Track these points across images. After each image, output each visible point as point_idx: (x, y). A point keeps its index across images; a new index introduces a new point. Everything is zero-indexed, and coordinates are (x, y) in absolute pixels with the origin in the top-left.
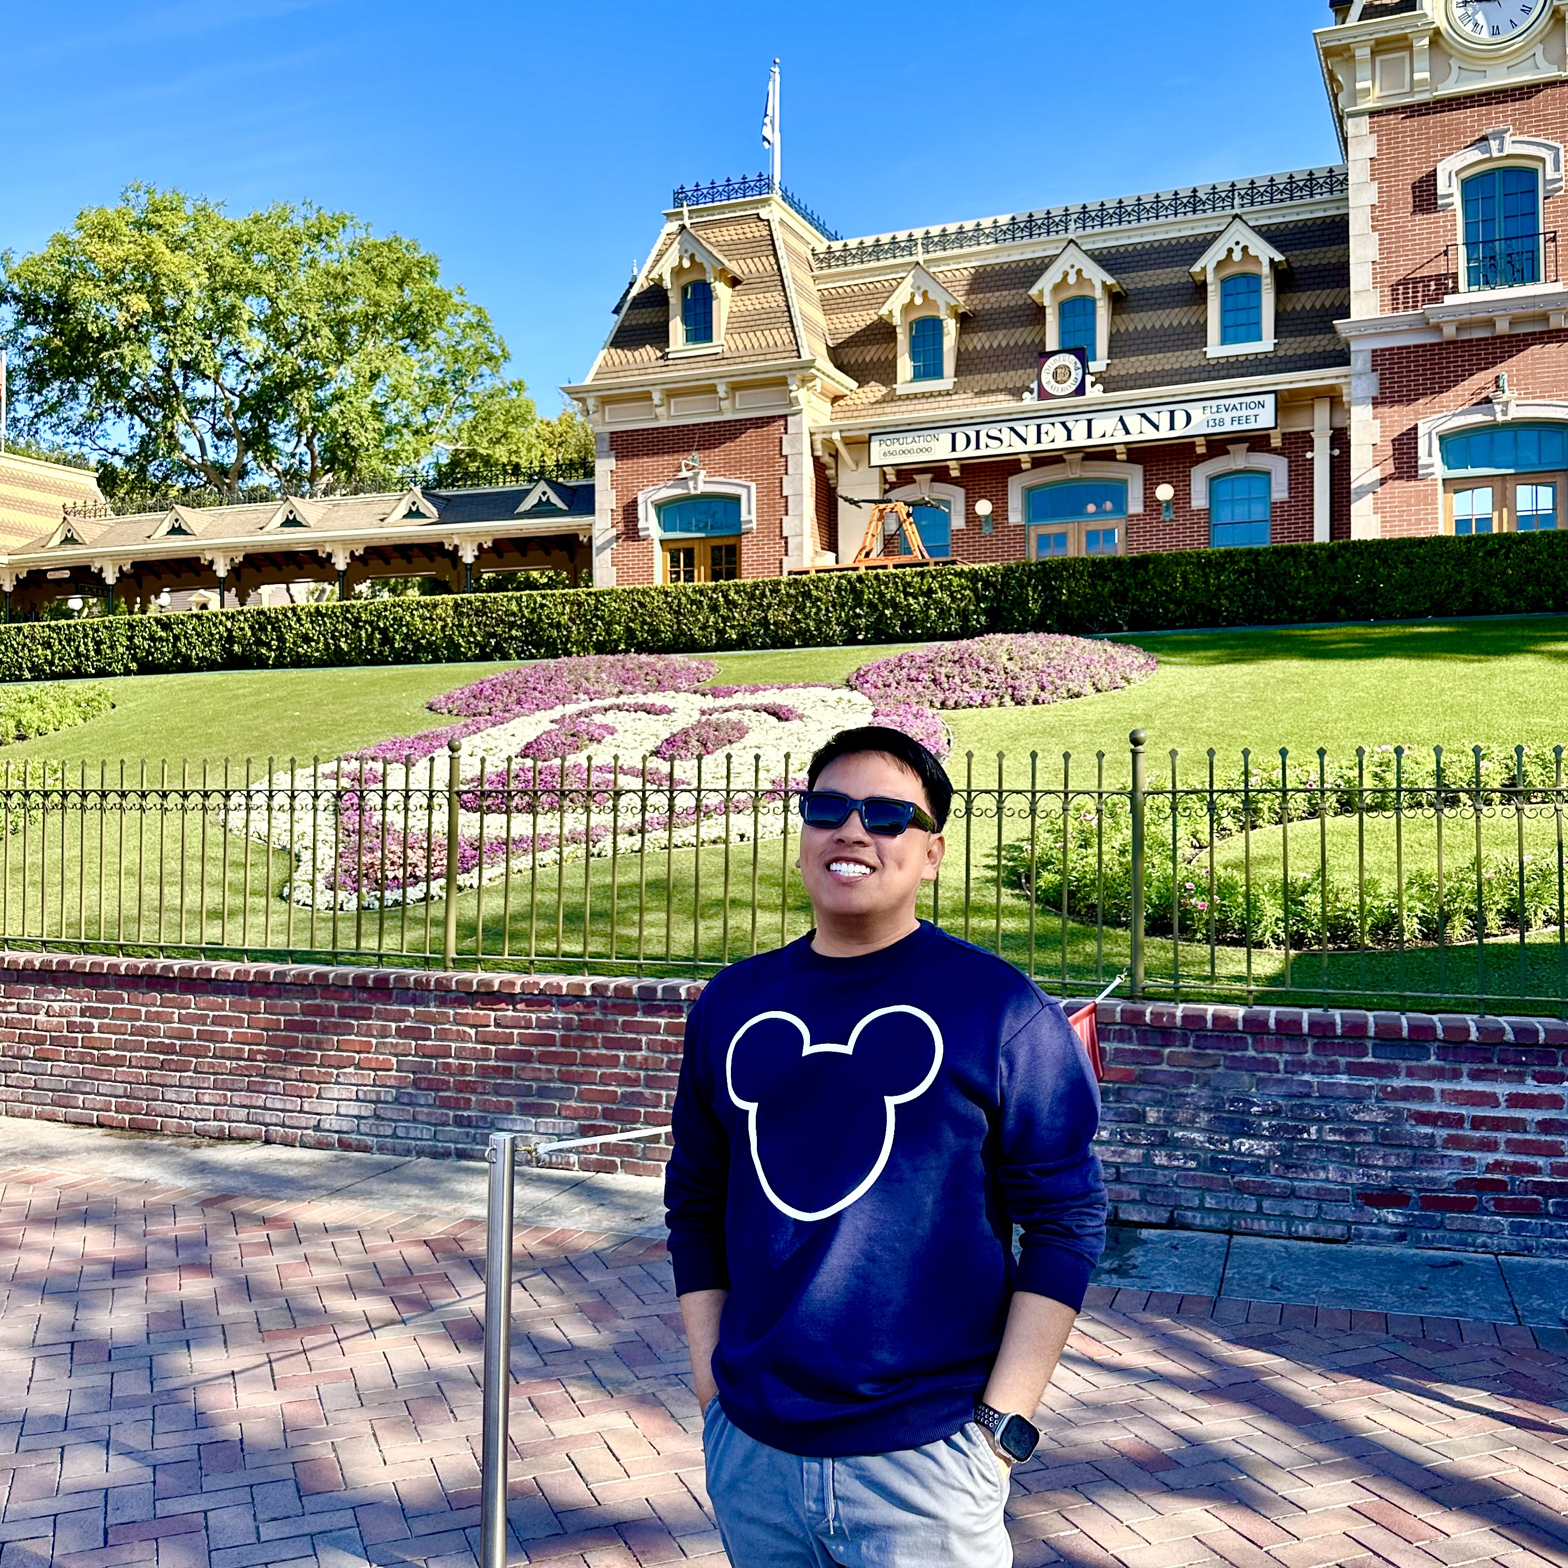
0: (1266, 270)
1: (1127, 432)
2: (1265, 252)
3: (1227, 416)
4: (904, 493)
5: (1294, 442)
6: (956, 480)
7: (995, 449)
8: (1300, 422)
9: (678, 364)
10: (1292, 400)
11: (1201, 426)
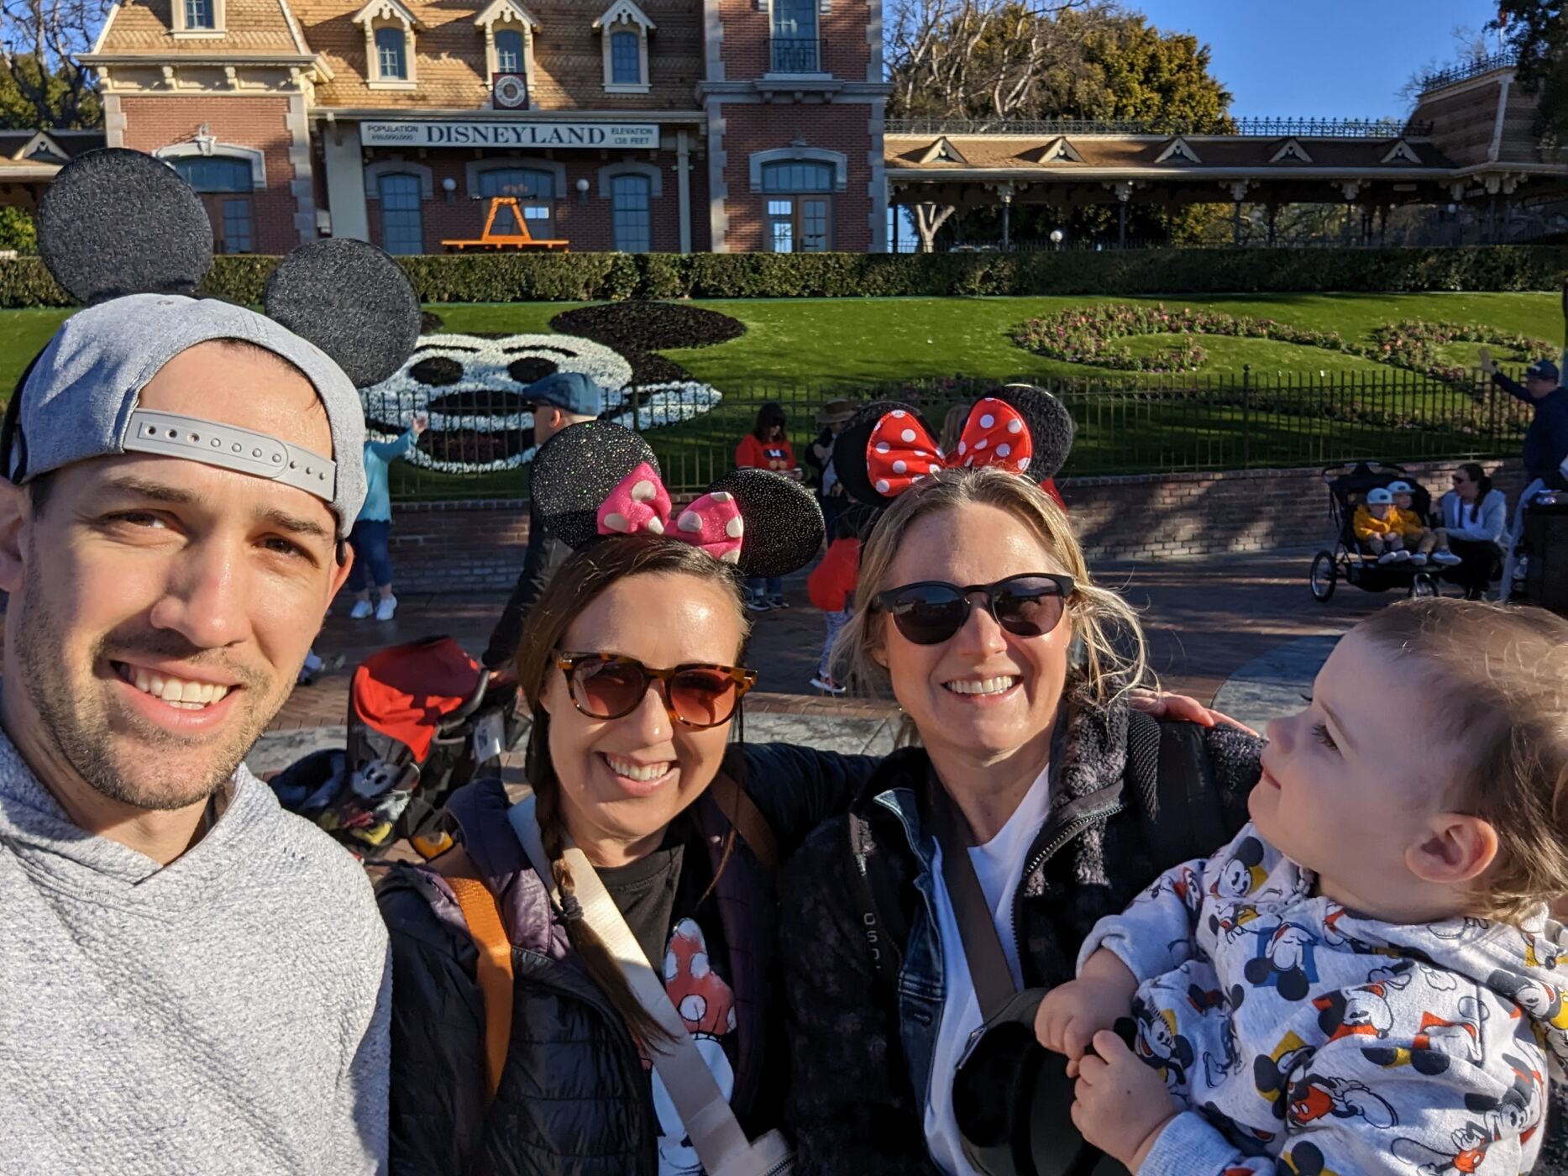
0: (644, 33)
1: (561, 141)
2: (644, 22)
3: (628, 137)
4: (382, 167)
5: (665, 158)
6: (424, 162)
7: (462, 142)
8: (669, 144)
9: (184, 45)
10: (667, 130)
11: (610, 142)
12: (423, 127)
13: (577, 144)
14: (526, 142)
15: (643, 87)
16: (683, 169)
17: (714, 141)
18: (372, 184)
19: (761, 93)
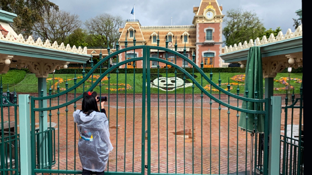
2: (188, 34)
4: (152, 54)
5: (190, 52)
8: (191, 50)
10: (191, 48)
13: (178, 51)
15: (188, 42)
17: (197, 50)
19: (204, 44)
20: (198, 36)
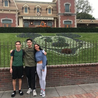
2: (52, 8)
4: (25, 21)
5: (54, 21)
6: (29, 21)
7: (34, 19)
9: (5, 8)
10: (54, 18)
11: (49, 19)
12: (30, 17)
13: (45, 19)
14: (40, 19)
15: (51, 14)
16: (55, 22)
17: (59, 19)
18: (24, 23)
19: (64, 14)
20: (59, 8)
